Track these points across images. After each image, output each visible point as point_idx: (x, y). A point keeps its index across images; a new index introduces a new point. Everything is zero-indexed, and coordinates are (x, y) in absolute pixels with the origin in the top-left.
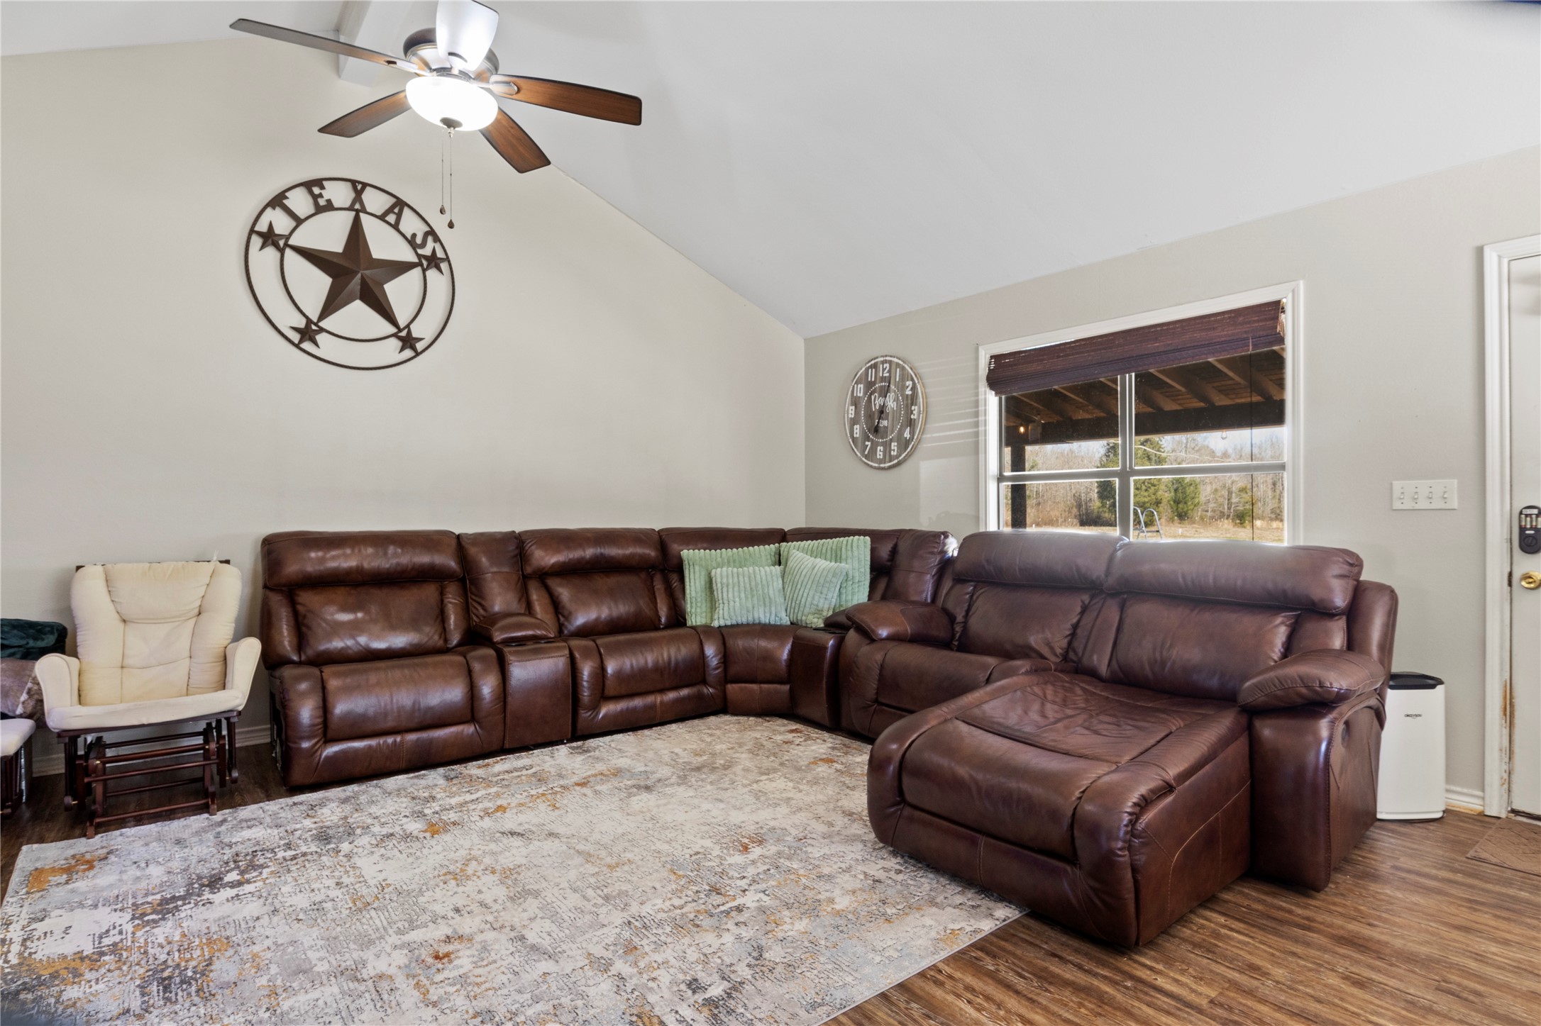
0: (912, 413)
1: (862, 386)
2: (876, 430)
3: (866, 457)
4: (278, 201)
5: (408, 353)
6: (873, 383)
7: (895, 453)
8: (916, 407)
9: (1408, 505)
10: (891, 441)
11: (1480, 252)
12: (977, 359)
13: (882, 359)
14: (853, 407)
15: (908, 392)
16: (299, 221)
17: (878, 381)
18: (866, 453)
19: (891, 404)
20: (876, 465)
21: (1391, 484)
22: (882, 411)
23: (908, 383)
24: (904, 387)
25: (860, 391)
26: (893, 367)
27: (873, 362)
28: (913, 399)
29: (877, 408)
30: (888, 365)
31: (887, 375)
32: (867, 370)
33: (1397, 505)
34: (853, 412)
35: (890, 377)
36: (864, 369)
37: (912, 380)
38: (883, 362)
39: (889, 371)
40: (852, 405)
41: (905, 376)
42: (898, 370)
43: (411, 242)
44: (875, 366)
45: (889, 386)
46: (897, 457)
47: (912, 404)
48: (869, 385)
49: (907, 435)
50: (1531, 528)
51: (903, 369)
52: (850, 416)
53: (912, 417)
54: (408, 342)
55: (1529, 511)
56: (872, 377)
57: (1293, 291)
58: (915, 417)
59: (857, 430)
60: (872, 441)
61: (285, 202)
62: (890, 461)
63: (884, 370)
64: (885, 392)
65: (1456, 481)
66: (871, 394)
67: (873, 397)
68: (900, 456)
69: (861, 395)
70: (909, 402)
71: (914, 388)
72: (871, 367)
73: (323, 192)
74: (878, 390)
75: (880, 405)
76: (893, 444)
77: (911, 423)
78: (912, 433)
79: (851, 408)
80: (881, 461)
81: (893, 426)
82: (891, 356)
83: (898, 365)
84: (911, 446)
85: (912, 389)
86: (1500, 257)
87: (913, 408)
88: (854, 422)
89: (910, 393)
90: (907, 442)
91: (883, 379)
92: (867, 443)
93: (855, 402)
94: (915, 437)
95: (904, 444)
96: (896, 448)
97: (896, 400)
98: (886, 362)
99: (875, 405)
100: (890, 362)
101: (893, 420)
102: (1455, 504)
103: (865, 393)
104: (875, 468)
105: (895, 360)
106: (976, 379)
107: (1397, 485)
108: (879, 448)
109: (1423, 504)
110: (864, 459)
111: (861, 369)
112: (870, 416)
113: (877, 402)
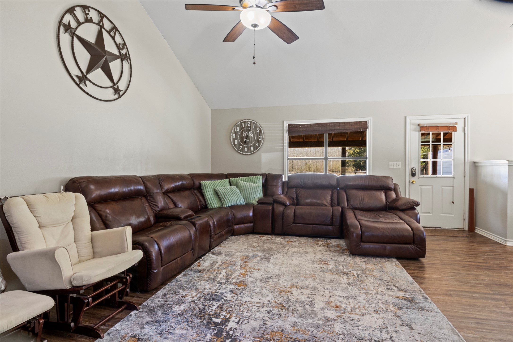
0: (259, 138)
1: (239, 128)
2: (245, 142)
3: (240, 151)
4: (71, 10)
5: (116, 96)
6: (244, 128)
7: (252, 150)
8: (261, 137)
9: (392, 167)
10: (251, 146)
11: (406, 117)
12: (283, 124)
13: (248, 120)
14: (235, 135)
15: (258, 132)
16: (79, 24)
17: (246, 127)
18: (240, 149)
19: (251, 134)
20: (245, 153)
21: (389, 163)
22: (247, 137)
23: (258, 129)
24: (256, 130)
25: (238, 129)
26: (252, 124)
27: (244, 121)
28: (260, 134)
29: (245, 135)
30: (250, 123)
31: (250, 125)
32: (241, 123)
33: (390, 167)
34: (235, 136)
35: (251, 126)
36: (240, 123)
37: (260, 128)
38: (248, 122)
39: (250, 124)
40: (234, 134)
41: (256, 126)
42: (254, 125)
43: (118, 46)
44: (245, 122)
45: (250, 129)
46: (253, 151)
47: (259, 136)
48: (242, 128)
49: (257, 144)
50: (414, 172)
51: (256, 124)
52: (233, 137)
53: (259, 139)
54: (117, 91)
55: (413, 169)
56: (243, 125)
57: (370, 119)
58: (261, 139)
59: (236, 142)
60: (243, 146)
61: (75, 12)
62: (250, 152)
63: (248, 124)
64: (248, 131)
65: (401, 163)
66: (243, 131)
67: (243, 132)
68: (254, 151)
69: (238, 131)
70: (258, 135)
71: (260, 130)
72: (243, 122)
73: (89, 12)
74: (245, 130)
75: (246, 135)
76: (251, 147)
77: (259, 141)
78: (259, 144)
79: (233, 135)
80: (246, 152)
81: (252, 142)
82: (251, 120)
83: (254, 123)
84: (259, 148)
85: (259, 131)
86: (409, 119)
87: (260, 137)
88: (234, 139)
89: (259, 132)
90: (257, 147)
91: (248, 127)
92: (240, 146)
93: (236, 133)
94: (261, 146)
95: (256, 148)
96: (253, 148)
97: (253, 133)
98: (249, 121)
99: (244, 135)
100: (251, 122)
101: (252, 140)
102: (400, 167)
103: (240, 130)
104: (244, 154)
105: (253, 121)
106: (283, 130)
107: (390, 163)
108: (245, 148)
109: (395, 167)
110: (239, 151)
111: (238, 122)
112: (242, 138)
113: (245, 134)
